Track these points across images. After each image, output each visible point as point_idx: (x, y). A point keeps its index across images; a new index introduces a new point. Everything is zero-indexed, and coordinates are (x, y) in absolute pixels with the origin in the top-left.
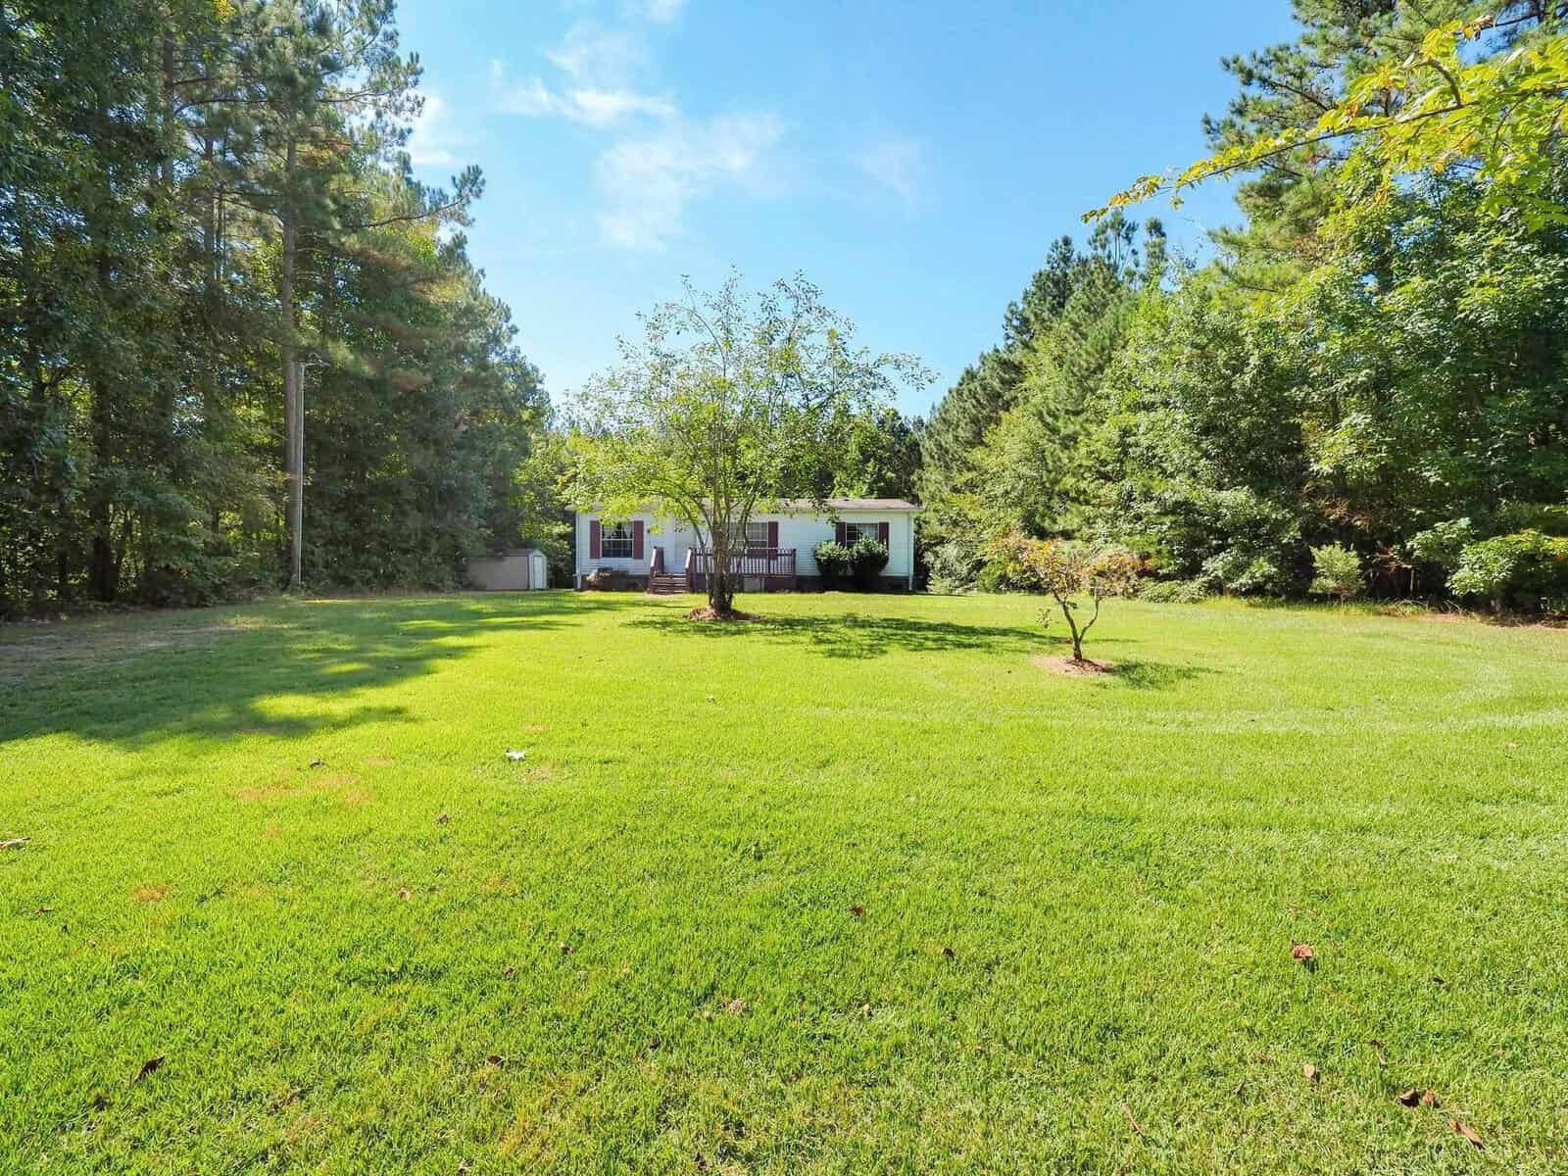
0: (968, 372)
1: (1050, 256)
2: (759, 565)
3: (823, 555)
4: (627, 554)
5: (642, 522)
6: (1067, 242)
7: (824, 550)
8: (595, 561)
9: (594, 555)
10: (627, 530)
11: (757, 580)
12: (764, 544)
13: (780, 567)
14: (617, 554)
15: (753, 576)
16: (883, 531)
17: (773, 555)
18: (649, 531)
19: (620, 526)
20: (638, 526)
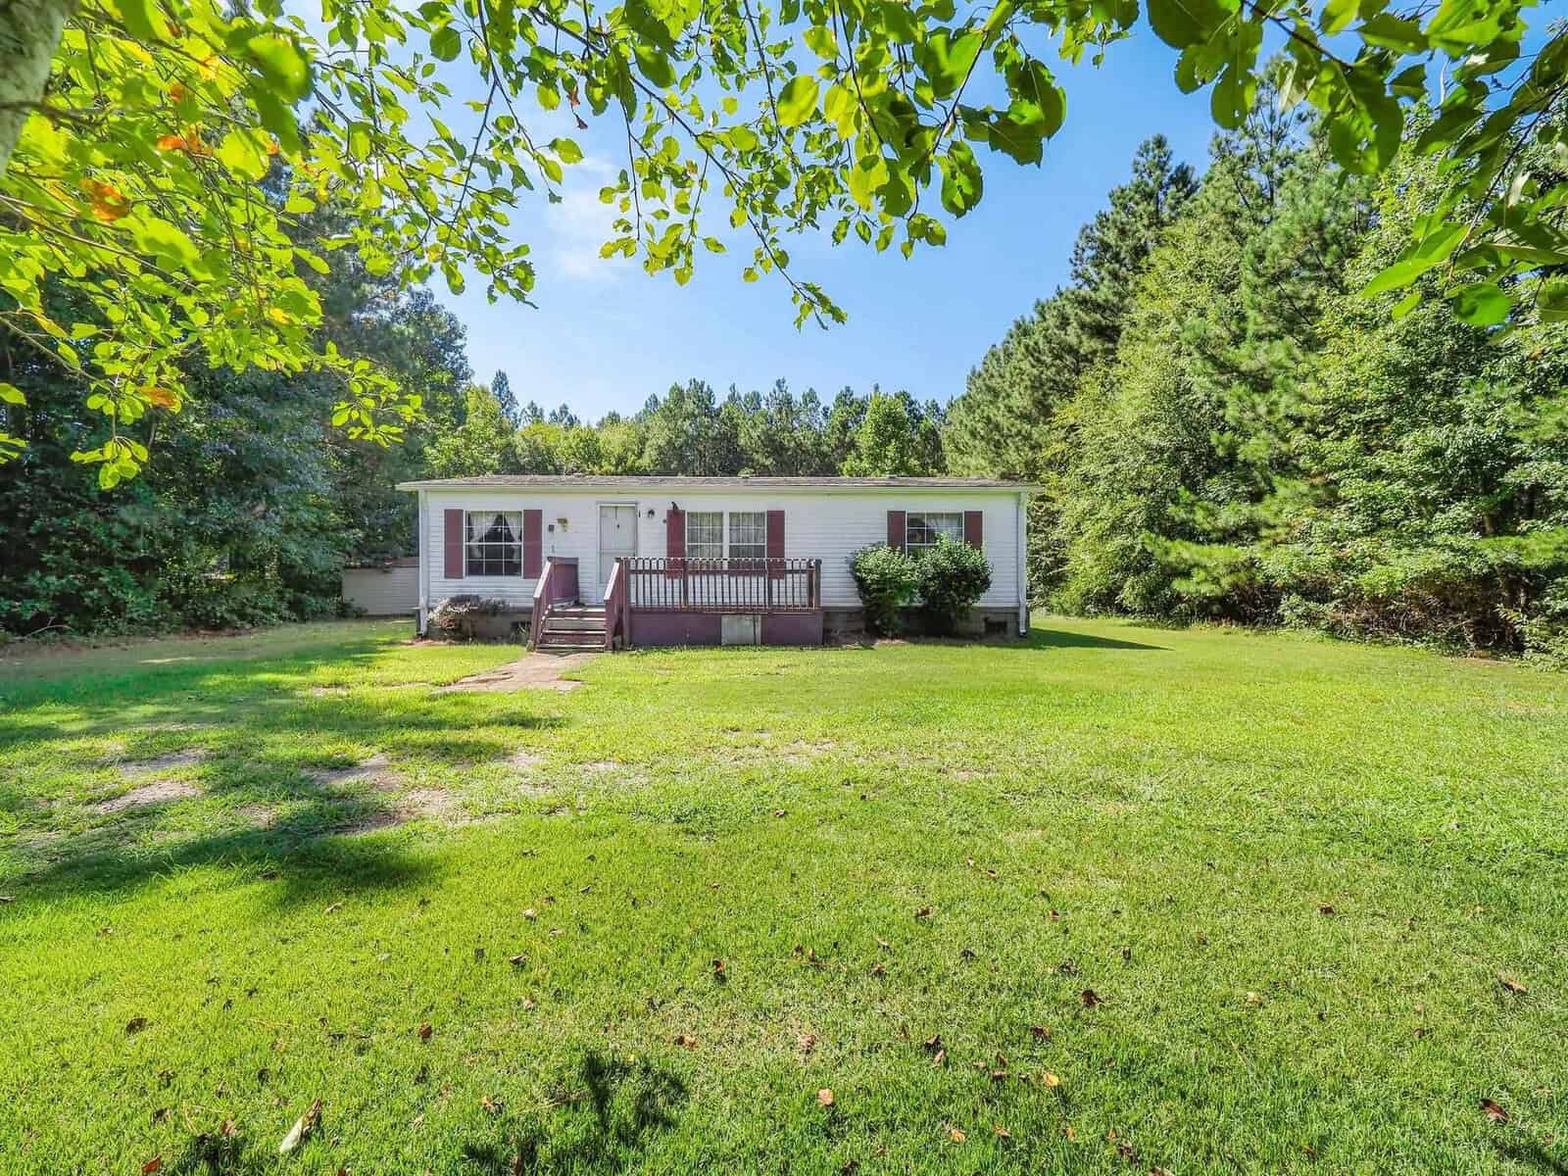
0: (1019, 327)
1: (1136, 163)
2: (750, 590)
3: (871, 571)
4: (512, 569)
5: (540, 512)
6: (1160, 143)
7: (871, 562)
8: (453, 582)
9: (452, 571)
10: (516, 527)
11: (747, 621)
12: (759, 551)
13: (790, 591)
14: (493, 570)
15: (740, 611)
16: (972, 526)
17: (776, 569)
18: (551, 528)
19: (500, 519)
20: (533, 518)
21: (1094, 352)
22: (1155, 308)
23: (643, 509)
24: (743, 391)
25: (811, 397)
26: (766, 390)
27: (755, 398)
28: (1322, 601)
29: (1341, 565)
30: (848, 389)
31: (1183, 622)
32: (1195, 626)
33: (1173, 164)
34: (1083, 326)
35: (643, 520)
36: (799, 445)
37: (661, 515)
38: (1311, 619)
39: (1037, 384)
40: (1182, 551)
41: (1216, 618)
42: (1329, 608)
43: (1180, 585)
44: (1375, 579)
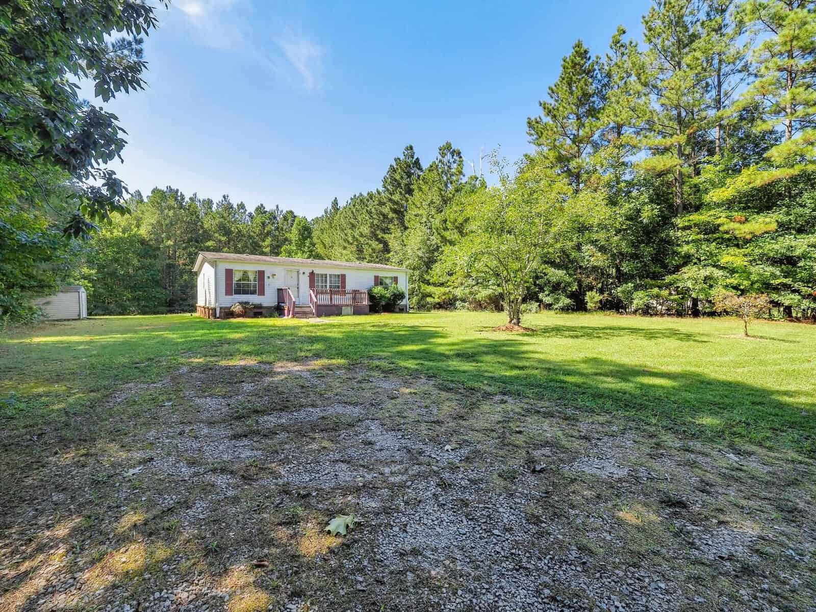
2: (349, 299)
4: (253, 293)
5: (264, 271)
6: (411, 148)
8: (229, 297)
9: (228, 293)
10: (251, 276)
11: (349, 308)
12: (338, 287)
13: (360, 299)
14: (245, 293)
15: (347, 305)
16: (395, 281)
18: (269, 277)
19: (245, 272)
20: (261, 274)
21: (393, 218)
22: (416, 211)
23: (301, 272)
24: (201, 197)
25: (242, 206)
26: (217, 199)
27: (209, 202)
28: (465, 302)
29: (471, 293)
30: (262, 205)
31: (429, 310)
32: (432, 312)
33: (415, 157)
34: (391, 208)
35: (301, 276)
36: (240, 231)
37: (307, 274)
38: (463, 307)
39: (372, 226)
40: (430, 289)
41: (438, 308)
42: (466, 304)
43: (429, 299)
44: (478, 297)
